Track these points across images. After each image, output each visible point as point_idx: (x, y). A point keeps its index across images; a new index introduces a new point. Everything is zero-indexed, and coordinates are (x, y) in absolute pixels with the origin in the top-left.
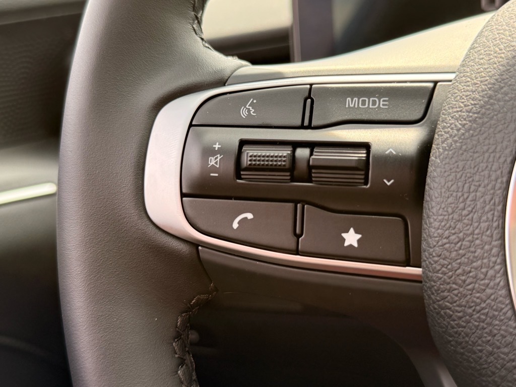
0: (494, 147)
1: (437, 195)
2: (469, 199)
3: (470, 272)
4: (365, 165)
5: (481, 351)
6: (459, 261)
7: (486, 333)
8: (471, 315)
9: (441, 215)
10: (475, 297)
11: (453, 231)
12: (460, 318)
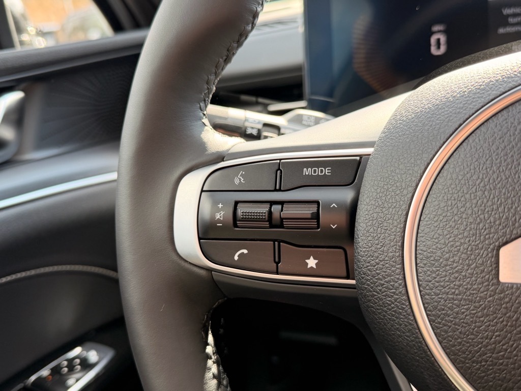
0: (395, 205)
1: (361, 235)
2: (381, 238)
3: (384, 284)
4: (316, 216)
5: (394, 334)
6: (377, 277)
7: (396, 323)
8: (386, 312)
9: (365, 248)
10: (387, 300)
11: (372, 259)
12: (380, 313)
